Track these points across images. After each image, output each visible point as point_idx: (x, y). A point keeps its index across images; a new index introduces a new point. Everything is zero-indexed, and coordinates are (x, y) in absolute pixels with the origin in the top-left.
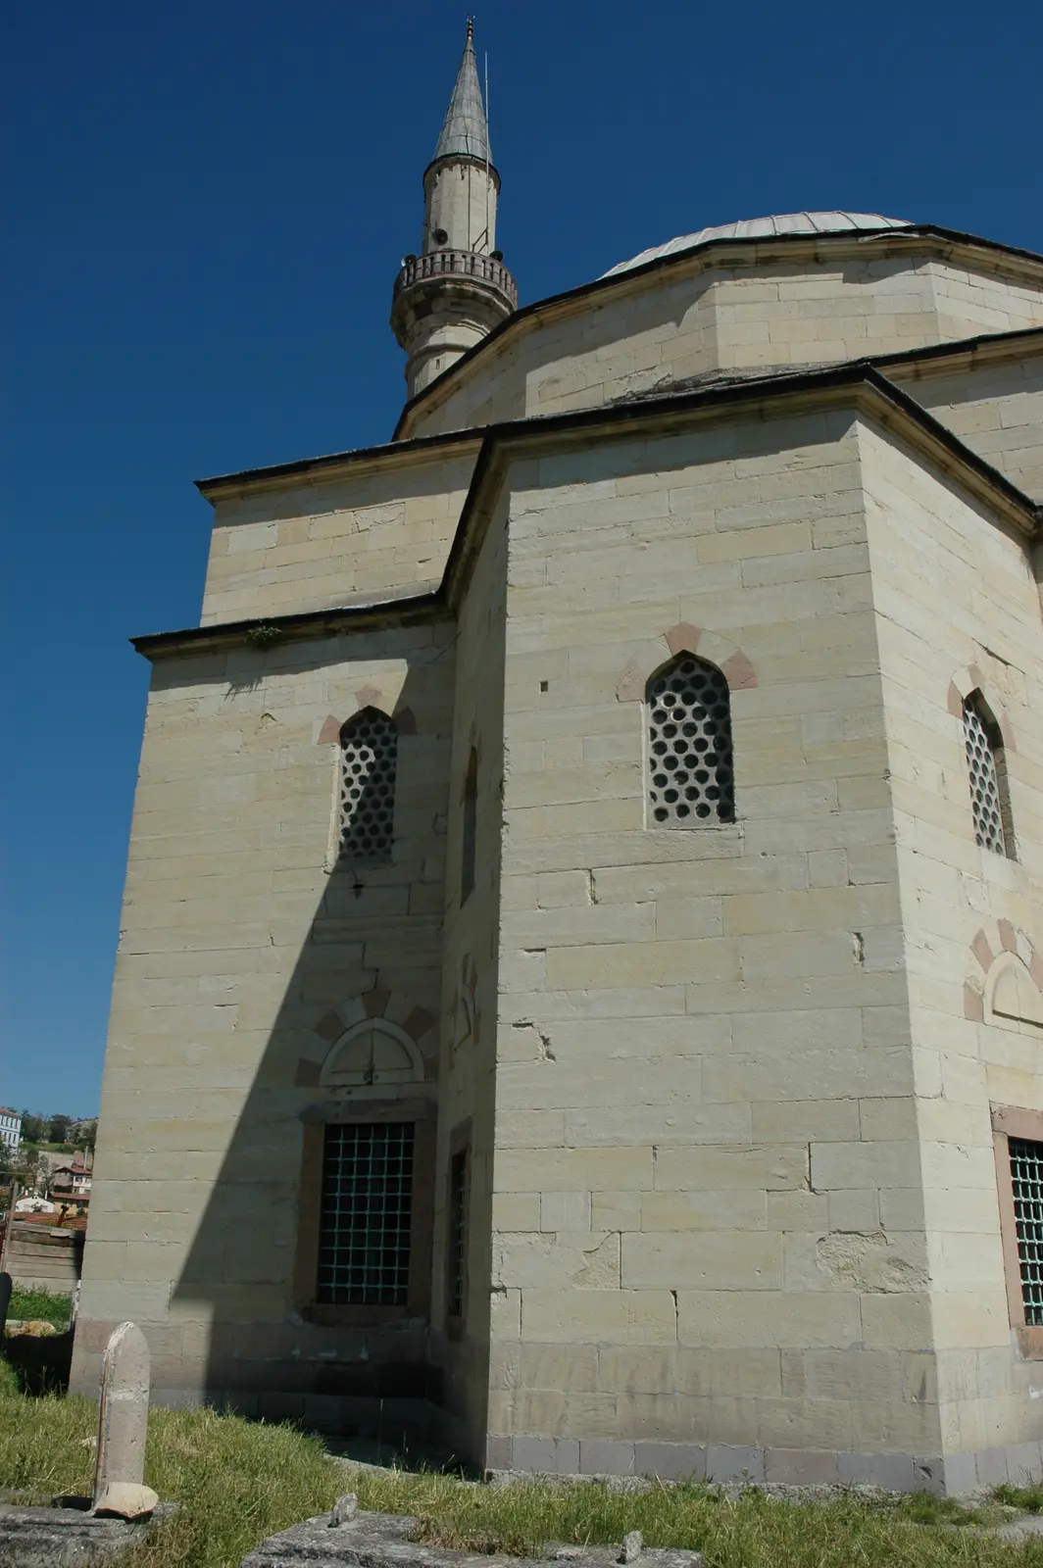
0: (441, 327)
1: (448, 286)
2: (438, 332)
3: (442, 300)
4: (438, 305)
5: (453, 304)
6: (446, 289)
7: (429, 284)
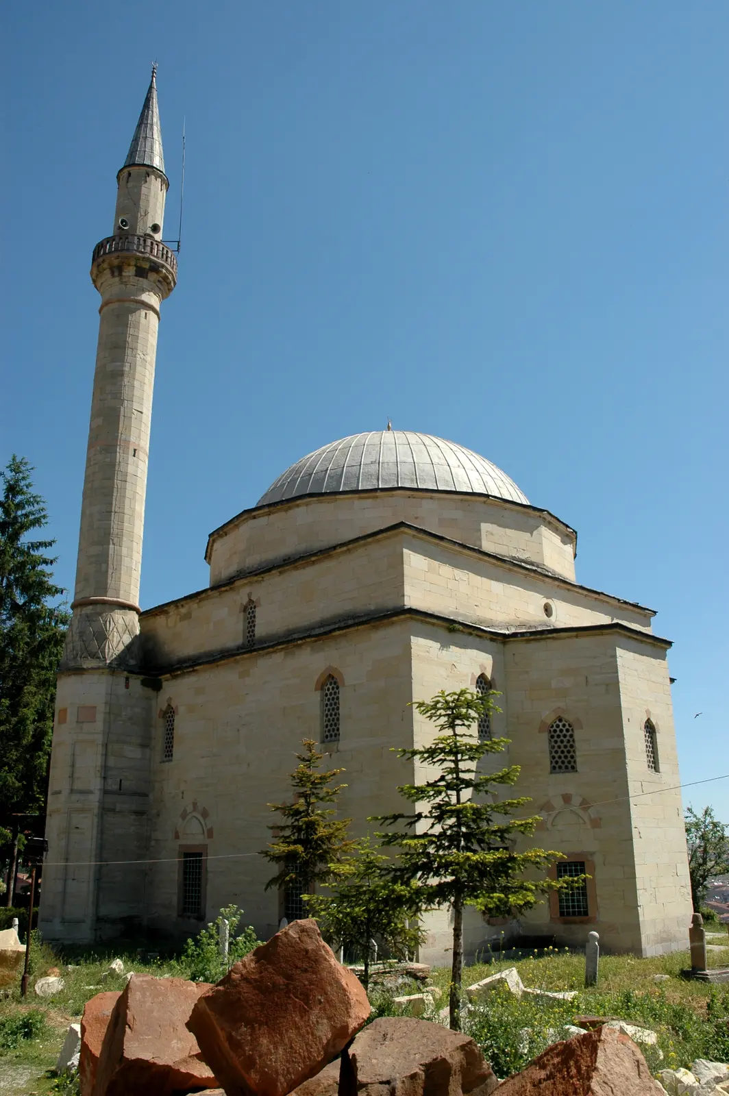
0: (149, 291)
1: (164, 271)
2: (147, 293)
3: (156, 275)
4: (153, 276)
5: (159, 281)
6: (162, 271)
7: (155, 263)
